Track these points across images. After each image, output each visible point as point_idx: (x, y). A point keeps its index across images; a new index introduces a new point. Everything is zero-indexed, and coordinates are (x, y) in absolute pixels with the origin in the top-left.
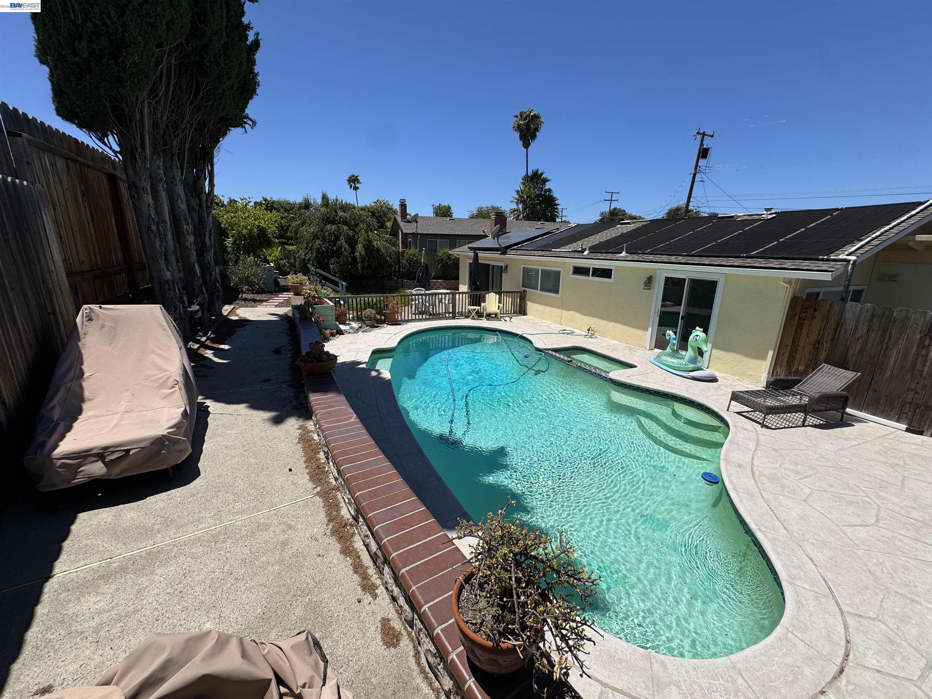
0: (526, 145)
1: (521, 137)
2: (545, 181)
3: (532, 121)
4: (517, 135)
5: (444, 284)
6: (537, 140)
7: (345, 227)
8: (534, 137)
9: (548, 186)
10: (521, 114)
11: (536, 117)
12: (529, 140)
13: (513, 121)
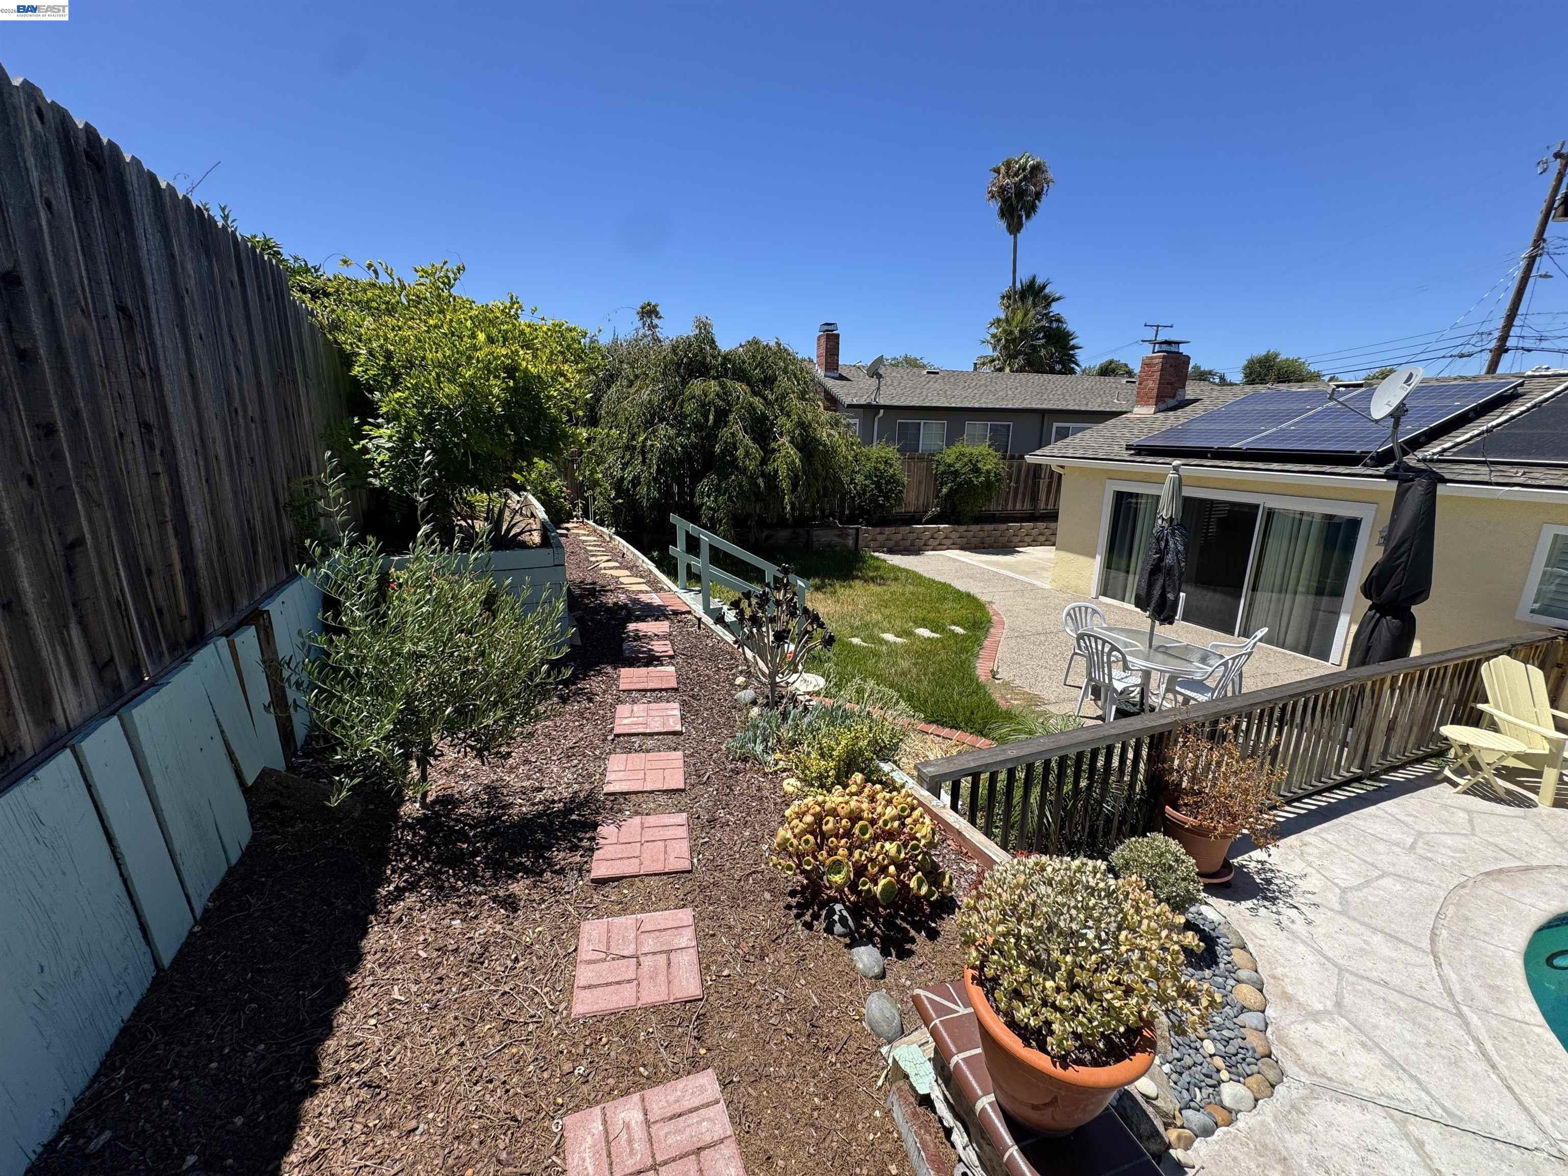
0: (1015, 227)
1: (1003, 214)
2: (1049, 301)
3: (1032, 177)
4: (995, 206)
5: (954, 535)
6: (1035, 219)
7: (741, 388)
8: (1031, 209)
9: (1055, 308)
10: (1008, 165)
11: (1037, 169)
12: (1020, 217)
13: (989, 182)
